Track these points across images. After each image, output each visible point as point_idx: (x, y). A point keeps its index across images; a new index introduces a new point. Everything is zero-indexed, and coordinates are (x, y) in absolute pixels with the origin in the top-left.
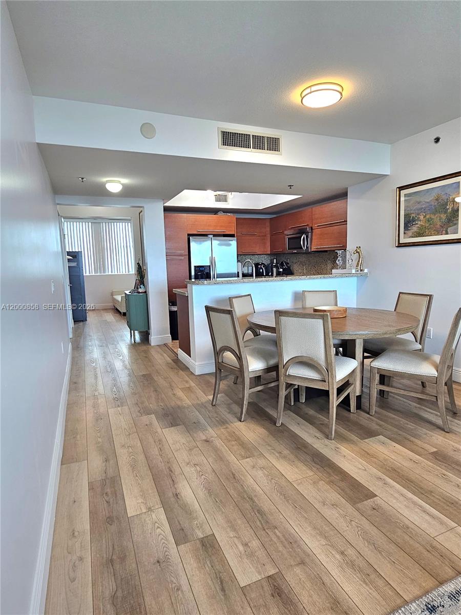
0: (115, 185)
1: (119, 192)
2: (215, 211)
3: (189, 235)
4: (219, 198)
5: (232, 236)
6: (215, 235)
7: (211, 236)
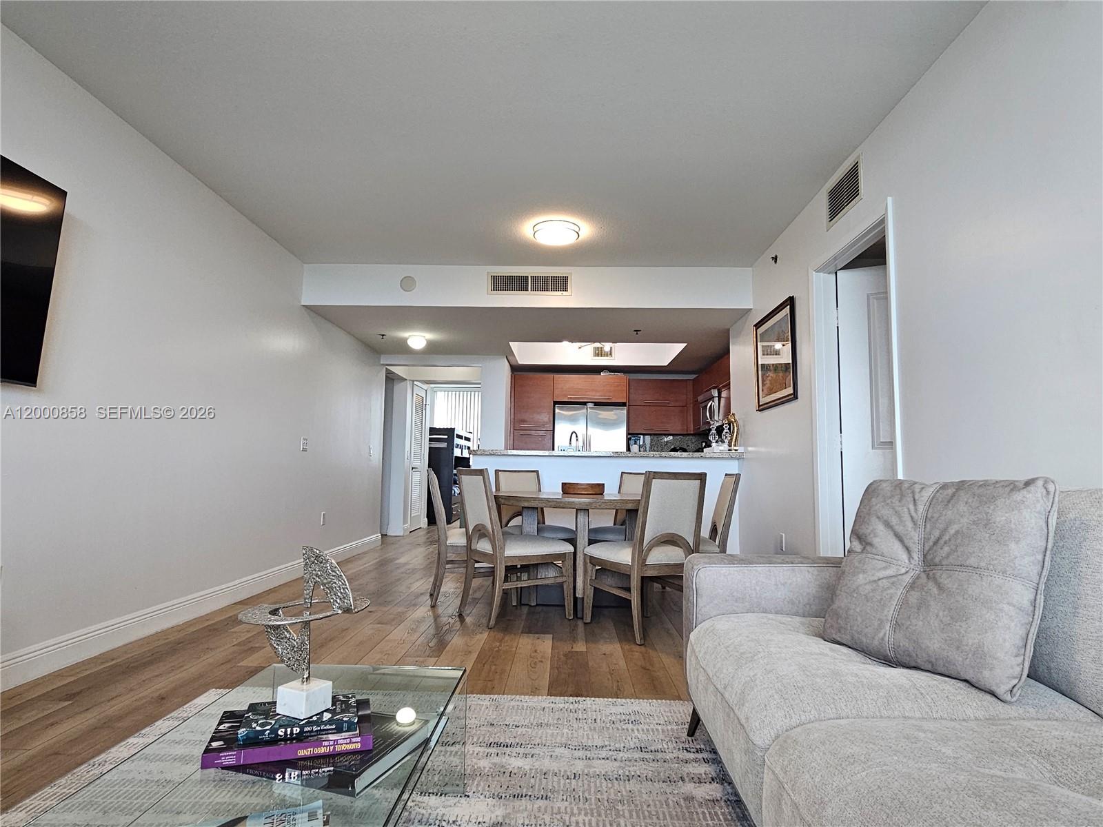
0: (417, 339)
1: (421, 349)
2: (597, 370)
3: (555, 403)
4: (599, 353)
5: (623, 404)
6: (596, 404)
7: (590, 405)
